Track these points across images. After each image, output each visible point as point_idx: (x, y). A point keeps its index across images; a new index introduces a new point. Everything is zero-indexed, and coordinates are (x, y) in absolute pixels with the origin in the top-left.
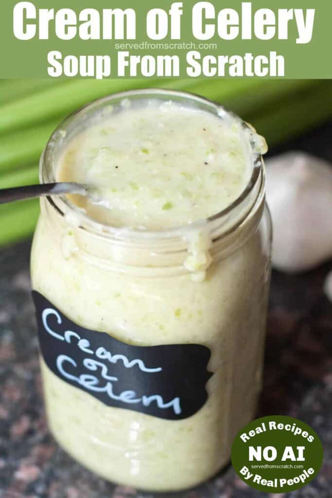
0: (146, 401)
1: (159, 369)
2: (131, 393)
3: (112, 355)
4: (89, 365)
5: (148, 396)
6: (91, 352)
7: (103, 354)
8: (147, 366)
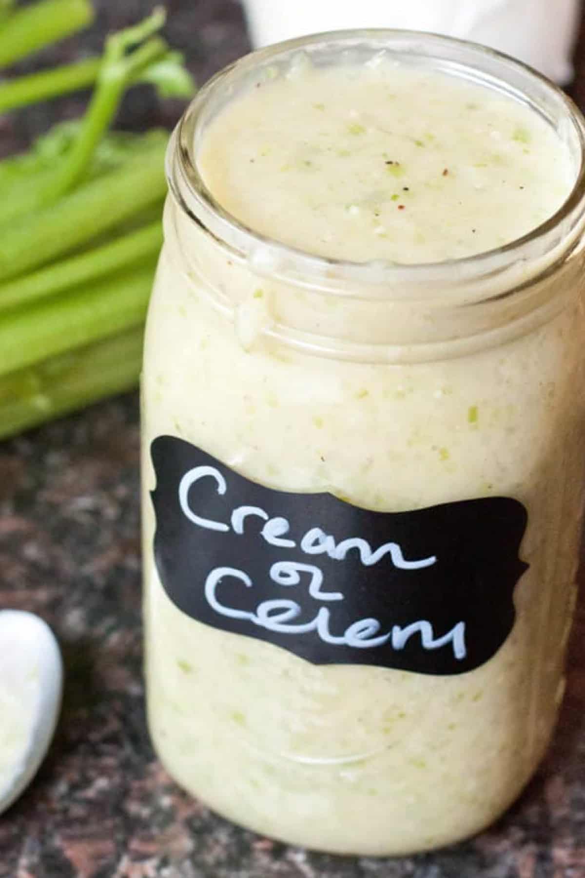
0: (399, 637)
1: (432, 560)
2: (371, 624)
3: (337, 543)
4: (283, 575)
5: (403, 627)
6: (291, 544)
7: (316, 543)
8: (407, 557)
